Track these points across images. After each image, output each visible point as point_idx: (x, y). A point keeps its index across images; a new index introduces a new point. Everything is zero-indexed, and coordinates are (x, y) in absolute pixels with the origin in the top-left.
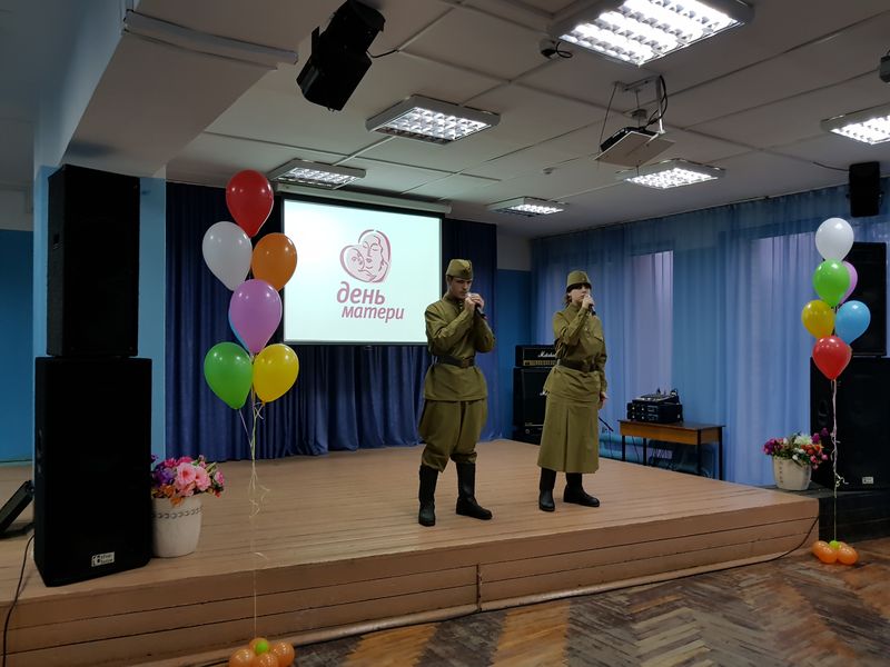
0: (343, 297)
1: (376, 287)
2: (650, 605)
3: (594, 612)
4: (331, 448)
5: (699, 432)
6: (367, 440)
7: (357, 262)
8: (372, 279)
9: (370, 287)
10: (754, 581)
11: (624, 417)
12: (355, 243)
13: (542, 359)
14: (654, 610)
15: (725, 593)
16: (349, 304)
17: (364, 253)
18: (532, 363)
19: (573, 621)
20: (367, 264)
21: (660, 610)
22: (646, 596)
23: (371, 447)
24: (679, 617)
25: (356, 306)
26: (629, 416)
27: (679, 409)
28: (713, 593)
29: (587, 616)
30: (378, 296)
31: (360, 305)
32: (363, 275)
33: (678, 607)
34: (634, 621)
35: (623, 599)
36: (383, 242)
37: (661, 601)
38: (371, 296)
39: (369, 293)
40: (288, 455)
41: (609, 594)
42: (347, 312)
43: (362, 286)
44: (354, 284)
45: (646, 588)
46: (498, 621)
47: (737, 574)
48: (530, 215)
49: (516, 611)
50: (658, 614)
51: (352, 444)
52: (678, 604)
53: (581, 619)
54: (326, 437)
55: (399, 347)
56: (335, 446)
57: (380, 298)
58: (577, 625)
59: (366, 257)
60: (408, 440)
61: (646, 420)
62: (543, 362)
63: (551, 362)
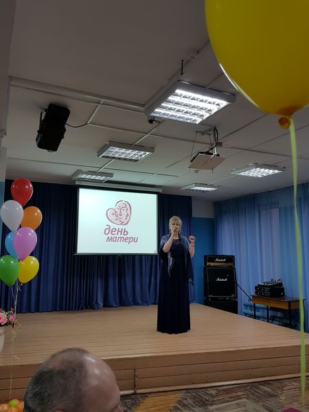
0: (107, 232)
1: (124, 227)
2: (226, 397)
3: (194, 398)
4: (105, 306)
5: (289, 302)
6: (123, 303)
7: (114, 216)
8: (122, 223)
9: (121, 227)
10: (293, 387)
11: (253, 293)
12: (113, 206)
14: (226, 399)
15: (273, 392)
16: (110, 235)
17: (118, 211)
18: (212, 264)
19: (180, 402)
20: (120, 217)
21: (230, 399)
22: (227, 391)
23: (126, 306)
24: (238, 404)
25: (113, 236)
26: (256, 293)
27: (283, 290)
28: (265, 392)
29: (189, 400)
30: (125, 231)
31: (116, 236)
32: (118, 222)
33: (241, 399)
34: (212, 405)
35: (214, 392)
36: (128, 206)
37: (234, 394)
38: (121, 232)
39: (120, 230)
40: (82, 309)
41: (209, 389)
42: (109, 239)
43: (117, 227)
44: (113, 225)
45: (230, 387)
46: (140, 399)
47: (286, 382)
48: (203, 191)
49: (154, 395)
50: (228, 402)
51: (116, 303)
52: (242, 397)
53: (185, 402)
54: (102, 300)
55: (141, 256)
56: (107, 305)
57: (126, 232)
58: (180, 404)
59: (119, 213)
60: (145, 302)
61: (264, 296)
62: (218, 263)
63: (222, 264)
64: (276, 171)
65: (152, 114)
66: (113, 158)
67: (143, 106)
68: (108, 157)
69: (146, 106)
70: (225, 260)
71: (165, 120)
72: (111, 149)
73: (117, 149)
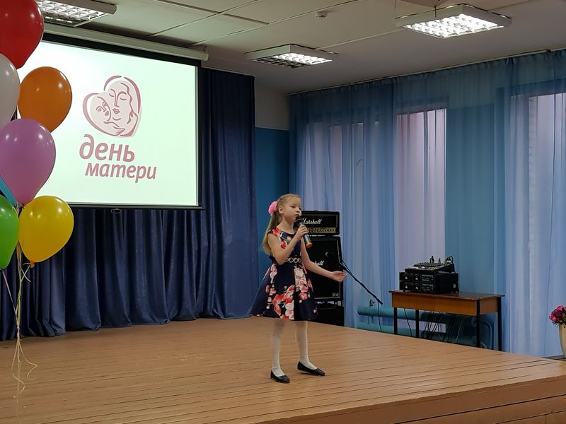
0: (86, 152)
1: (124, 141)
5: (478, 301)
7: (102, 113)
8: (120, 132)
9: (118, 141)
16: (93, 160)
17: (111, 101)
20: (114, 115)
25: (101, 163)
30: (127, 152)
31: (106, 161)
32: (109, 127)
36: (132, 90)
38: (119, 152)
39: (116, 149)
42: (91, 170)
43: (109, 140)
44: (99, 138)
57: (129, 154)
59: (112, 107)
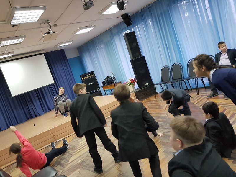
13: (86, 76)
18: (84, 78)
48: (67, 45)
61: (106, 85)
62: (87, 77)
63: (89, 76)
64: (92, 28)
65: (11, 23)
66: (7, 45)
67: (5, 21)
68: (4, 46)
69: (6, 21)
70: (90, 74)
71: (20, 24)
72: (3, 42)
73: (6, 41)
